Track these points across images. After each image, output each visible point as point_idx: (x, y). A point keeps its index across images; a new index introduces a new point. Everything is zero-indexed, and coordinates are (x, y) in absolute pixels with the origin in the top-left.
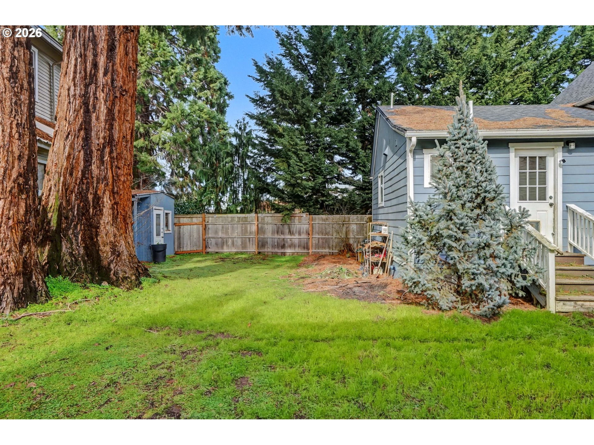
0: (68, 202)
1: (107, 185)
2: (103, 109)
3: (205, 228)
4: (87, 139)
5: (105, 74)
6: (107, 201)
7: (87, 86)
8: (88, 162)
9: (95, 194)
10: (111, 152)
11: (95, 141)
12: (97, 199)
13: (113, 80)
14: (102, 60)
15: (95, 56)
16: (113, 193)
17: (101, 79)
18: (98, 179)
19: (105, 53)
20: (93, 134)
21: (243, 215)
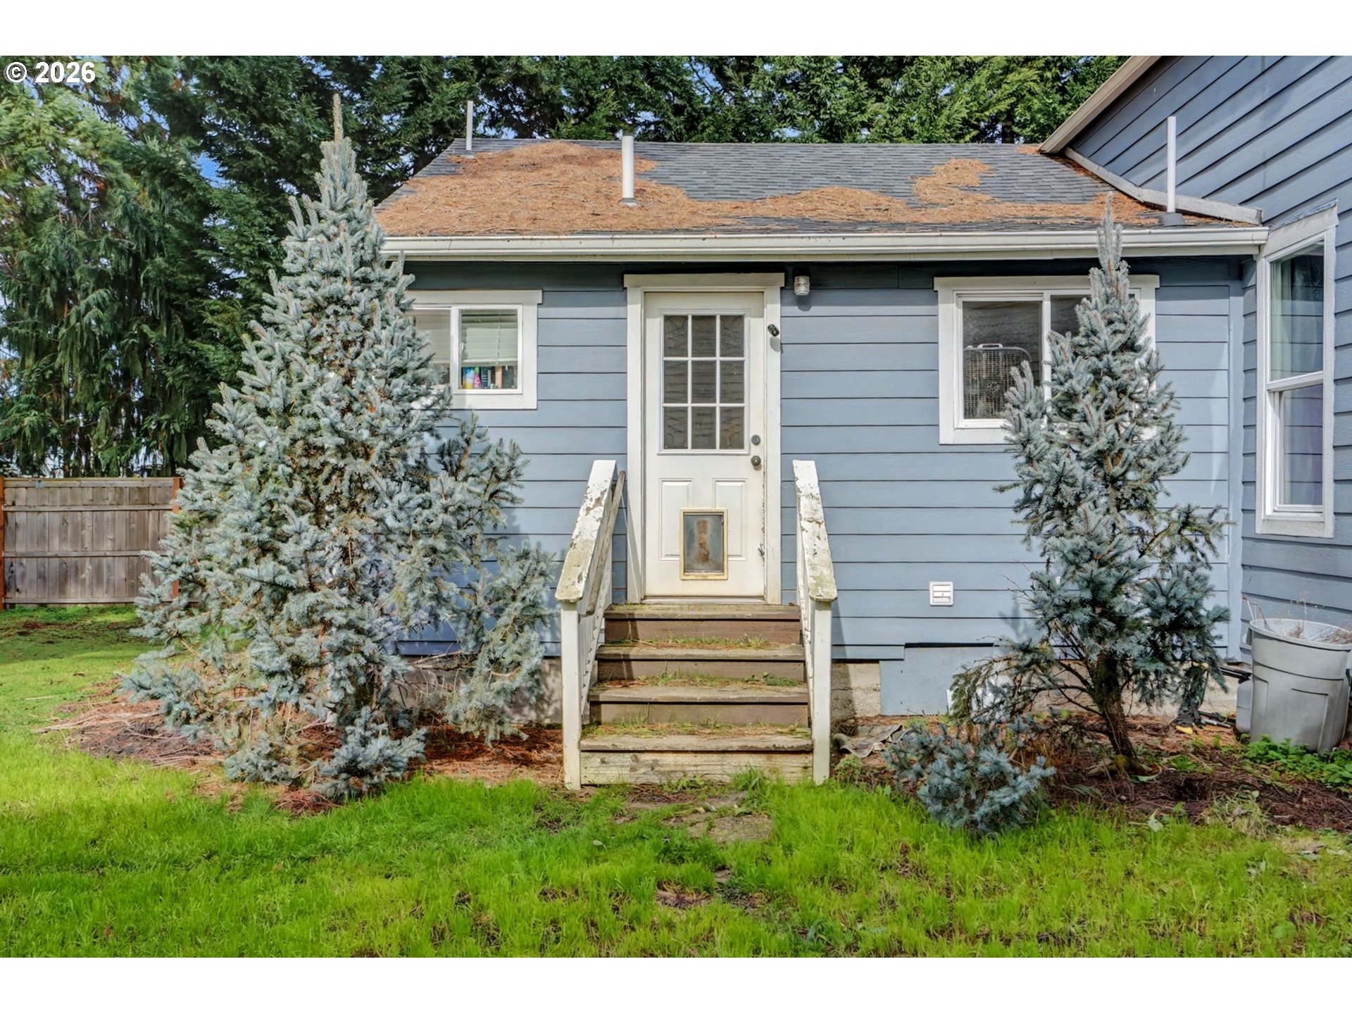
21: (135, 482)
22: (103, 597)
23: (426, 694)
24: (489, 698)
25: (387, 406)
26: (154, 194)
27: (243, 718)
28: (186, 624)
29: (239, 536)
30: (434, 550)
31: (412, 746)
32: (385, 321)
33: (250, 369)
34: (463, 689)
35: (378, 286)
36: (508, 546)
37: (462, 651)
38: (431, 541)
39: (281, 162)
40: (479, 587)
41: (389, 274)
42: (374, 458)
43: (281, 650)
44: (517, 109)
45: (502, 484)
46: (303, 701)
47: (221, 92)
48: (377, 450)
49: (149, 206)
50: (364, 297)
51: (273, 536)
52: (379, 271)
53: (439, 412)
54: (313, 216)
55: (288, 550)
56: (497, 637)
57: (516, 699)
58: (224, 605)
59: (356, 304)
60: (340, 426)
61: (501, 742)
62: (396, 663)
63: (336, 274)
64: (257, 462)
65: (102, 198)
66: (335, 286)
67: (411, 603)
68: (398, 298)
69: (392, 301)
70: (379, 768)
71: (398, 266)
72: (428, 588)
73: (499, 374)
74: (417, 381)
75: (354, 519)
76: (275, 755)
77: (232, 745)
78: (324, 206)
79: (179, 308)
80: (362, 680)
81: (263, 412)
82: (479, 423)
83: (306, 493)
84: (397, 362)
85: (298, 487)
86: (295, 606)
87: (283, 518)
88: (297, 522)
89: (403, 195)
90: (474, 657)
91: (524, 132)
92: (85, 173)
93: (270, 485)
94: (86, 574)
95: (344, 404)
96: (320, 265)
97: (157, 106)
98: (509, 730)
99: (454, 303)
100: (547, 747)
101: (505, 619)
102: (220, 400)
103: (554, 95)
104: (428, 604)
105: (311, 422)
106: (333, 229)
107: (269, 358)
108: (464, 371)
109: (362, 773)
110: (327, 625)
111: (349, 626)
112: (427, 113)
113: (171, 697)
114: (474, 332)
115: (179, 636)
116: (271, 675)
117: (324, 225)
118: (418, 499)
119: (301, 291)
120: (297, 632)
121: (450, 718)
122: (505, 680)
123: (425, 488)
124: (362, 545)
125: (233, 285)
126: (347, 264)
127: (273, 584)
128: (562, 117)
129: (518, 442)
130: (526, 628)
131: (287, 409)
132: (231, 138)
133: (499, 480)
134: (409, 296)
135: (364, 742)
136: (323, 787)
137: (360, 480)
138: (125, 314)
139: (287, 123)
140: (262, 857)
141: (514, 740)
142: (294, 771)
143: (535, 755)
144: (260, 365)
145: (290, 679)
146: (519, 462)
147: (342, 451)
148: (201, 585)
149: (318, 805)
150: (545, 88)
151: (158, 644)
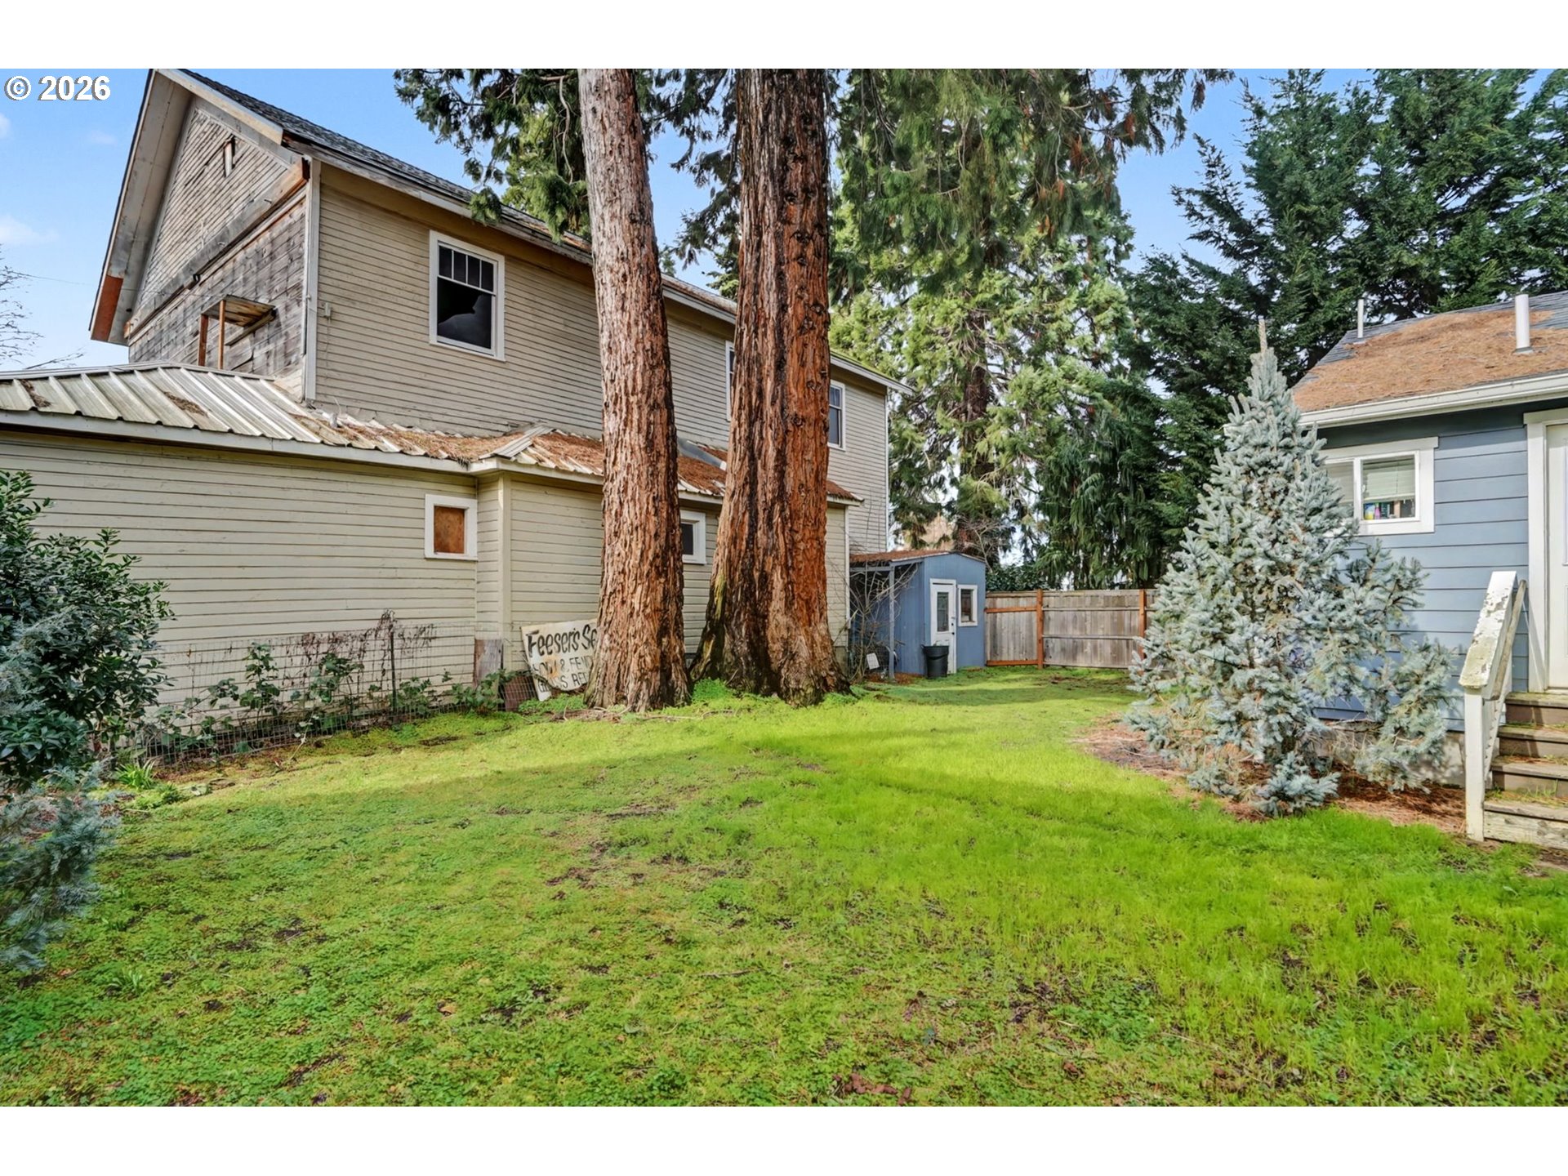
0: (732, 581)
1: (776, 557)
2: (771, 453)
3: (1043, 619)
4: (752, 495)
5: (773, 403)
6: (778, 581)
7: (751, 424)
8: (753, 528)
9: (762, 570)
10: (782, 510)
11: (761, 499)
12: (765, 578)
13: (782, 409)
14: (769, 385)
15: (760, 381)
16: (786, 568)
17: (769, 411)
18: (765, 550)
19: (772, 373)
20: (759, 487)
21: (1117, 592)
22: (1098, 664)
23: (1337, 747)
24: (1395, 757)
25: (1308, 537)
26: (1124, 410)
27: (1200, 750)
28: (1162, 685)
29: (1199, 629)
30: (1348, 642)
31: (1328, 784)
32: (1305, 477)
33: (1203, 517)
34: (1372, 748)
35: (1297, 450)
36: (1411, 643)
37: (1368, 719)
38: (1346, 636)
39: (1208, 373)
40: (1384, 671)
41: (1306, 440)
42: (1297, 575)
43: (1228, 706)
44: (1399, 297)
45: (1404, 593)
46: (1244, 743)
47: (1166, 336)
48: (1300, 569)
49: (1121, 418)
50: (1287, 460)
51: (1223, 629)
52: (1298, 439)
53: (1350, 536)
54: (1246, 407)
55: (1234, 639)
56: (1402, 711)
57: (1417, 762)
58: (1186, 674)
59: (1281, 465)
60: (1272, 553)
61: (1404, 792)
62: (1314, 723)
63: (1264, 446)
64: (1210, 579)
65: (1091, 417)
66: (1266, 454)
67: (1328, 681)
68: (1314, 456)
69: (1309, 460)
70: (1300, 797)
71: (1313, 434)
72: (1343, 670)
73: (1397, 507)
74: (1331, 517)
75: (1280, 618)
76: (1221, 777)
77: (1193, 767)
78: (1254, 399)
79: (1142, 480)
80: (1289, 733)
81: (1213, 546)
82: (1383, 545)
83: (1245, 601)
84: (1315, 504)
85: (1240, 596)
86: (1240, 677)
87: (1230, 617)
88: (1241, 620)
89: (1307, 381)
90: (1380, 724)
91: (1404, 314)
92: (1082, 405)
93: (1220, 594)
94: (1088, 649)
95: (1273, 536)
96: (1253, 441)
97: (1123, 355)
98: (1413, 784)
99: (1357, 456)
100: (1445, 802)
101: (1410, 697)
102: (1185, 539)
103: (1434, 279)
104: (1341, 682)
105: (1248, 551)
106: (1262, 414)
107: (1216, 508)
108: (1366, 506)
109: (1290, 799)
110: (1263, 692)
111: (1279, 694)
112: (1319, 317)
113: (1154, 731)
114: (1373, 476)
115: (1157, 692)
116: (1223, 723)
117: (1254, 413)
118: (1333, 603)
119: (1238, 460)
120: (1240, 695)
121: (1358, 769)
122: (1409, 745)
123: (1338, 595)
124: (1286, 637)
125: (1176, 461)
126: (1274, 437)
127: (1224, 662)
128: (1443, 293)
129: (1418, 558)
130: (1430, 706)
131: (1231, 542)
132: (1172, 364)
133: (1401, 589)
134: (1322, 455)
135: (1289, 777)
136: (1260, 804)
137: (1286, 589)
138: (1108, 488)
139: (1211, 348)
140: (1218, 844)
141: (1417, 792)
142: (1237, 790)
143: (1435, 807)
144: (1211, 513)
145: (1235, 727)
146: (1419, 575)
147: (1272, 570)
148: (1172, 659)
149: (1254, 816)
150: (1425, 274)
151: (1143, 696)
